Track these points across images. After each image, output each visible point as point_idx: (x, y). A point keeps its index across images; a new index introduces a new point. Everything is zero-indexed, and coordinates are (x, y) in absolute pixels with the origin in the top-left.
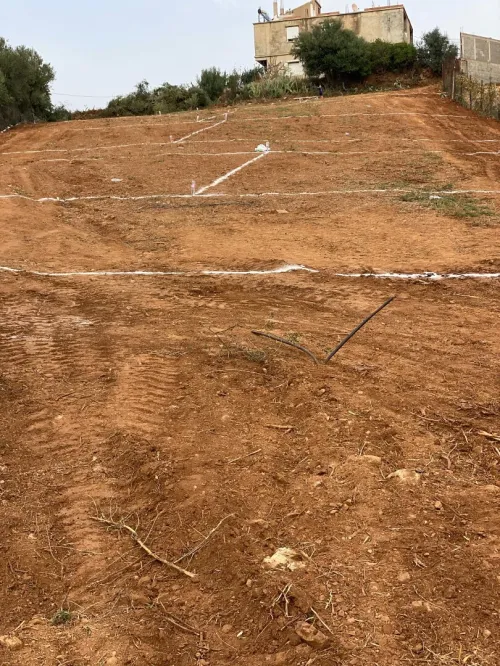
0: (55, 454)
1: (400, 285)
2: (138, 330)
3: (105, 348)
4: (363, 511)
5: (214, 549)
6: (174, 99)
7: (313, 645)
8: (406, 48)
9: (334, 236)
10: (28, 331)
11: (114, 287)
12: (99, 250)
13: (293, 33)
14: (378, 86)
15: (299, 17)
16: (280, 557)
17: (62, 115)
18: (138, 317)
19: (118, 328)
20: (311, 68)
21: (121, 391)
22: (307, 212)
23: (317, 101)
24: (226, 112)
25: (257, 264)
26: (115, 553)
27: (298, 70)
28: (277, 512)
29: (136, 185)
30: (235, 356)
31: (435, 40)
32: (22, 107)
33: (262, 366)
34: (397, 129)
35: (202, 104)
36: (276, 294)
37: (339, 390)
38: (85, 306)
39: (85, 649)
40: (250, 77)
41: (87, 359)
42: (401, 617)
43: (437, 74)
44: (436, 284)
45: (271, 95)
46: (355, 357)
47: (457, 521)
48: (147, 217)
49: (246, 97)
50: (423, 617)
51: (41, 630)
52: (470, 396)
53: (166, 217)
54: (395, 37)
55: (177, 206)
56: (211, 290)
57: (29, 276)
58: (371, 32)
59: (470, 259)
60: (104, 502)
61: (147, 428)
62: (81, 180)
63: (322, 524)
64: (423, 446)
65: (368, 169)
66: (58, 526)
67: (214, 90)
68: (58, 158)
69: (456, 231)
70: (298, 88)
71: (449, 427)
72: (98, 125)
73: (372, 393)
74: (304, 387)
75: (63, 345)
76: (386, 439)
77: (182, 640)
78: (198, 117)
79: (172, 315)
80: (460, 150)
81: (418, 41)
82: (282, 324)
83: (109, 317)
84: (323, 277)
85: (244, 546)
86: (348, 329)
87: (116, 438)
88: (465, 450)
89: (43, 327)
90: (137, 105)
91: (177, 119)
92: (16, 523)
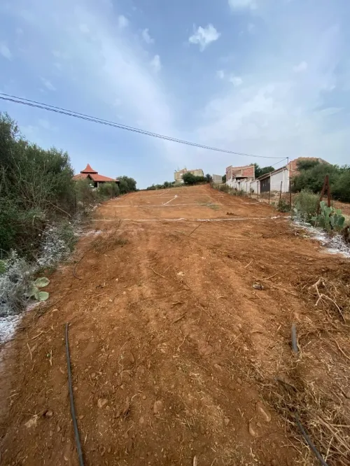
0: (138, 255)
1: (202, 222)
2: (153, 231)
3: (147, 234)
4: (195, 265)
5: (167, 272)
6: (160, 187)
7: (187, 290)
8: (203, 177)
9: (190, 213)
10: (133, 231)
11: (148, 223)
12: (145, 216)
13: (181, 174)
14: (198, 184)
15: (183, 171)
16: (180, 273)
17: (138, 190)
18: (154, 228)
19: (149, 231)
20: (185, 181)
21: (150, 243)
22: (183, 209)
23: (186, 187)
24: (169, 189)
25: (175, 218)
26: (150, 273)
27: (182, 182)
28: (180, 265)
29: (152, 203)
30: (171, 236)
31: (208, 176)
32: (131, 189)
33: (176, 238)
34: (201, 192)
35: (164, 188)
36: (180, 224)
37: (191, 242)
38: (143, 226)
39: (144, 291)
40: (173, 183)
41: (144, 237)
42: (203, 284)
43: (208, 182)
44: (209, 222)
45: (177, 186)
46: (193, 235)
47: (213, 266)
48: (154, 210)
49: (173, 186)
50: (208, 285)
51: (136, 288)
52: (215, 243)
53: (158, 209)
54: (200, 175)
55: (160, 207)
56: (167, 223)
57: (132, 221)
58: (196, 174)
59: (215, 217)
60: (147, 264)
61: (155, 249)
62: (142, 202)
63: (188, 268)
64: (206, 252)
65: (196, 200)
66: (139, 268)
67: (167, 185)
68: (137, 198)
69: (212, 211)
70: (182, 185)
71: (211, 249)
72: (145, 192)
73: (197, 242)
74: (185, 241)
75: (139, 234)
76: (200, 251)
77: (162, 289)
78: (164, 190)
79: (159, 228)
80: (212, 196)
81: (205, 176)
82: (180, 230)
83: (147, 228)
84: (188, 221)
85: (174, 271)
86: (192, 230)
87: (149, 252)
88: (215, 253)
89: (135, 230)
90: (152, 188)
91: (160, 191)
92: (131, 268)
